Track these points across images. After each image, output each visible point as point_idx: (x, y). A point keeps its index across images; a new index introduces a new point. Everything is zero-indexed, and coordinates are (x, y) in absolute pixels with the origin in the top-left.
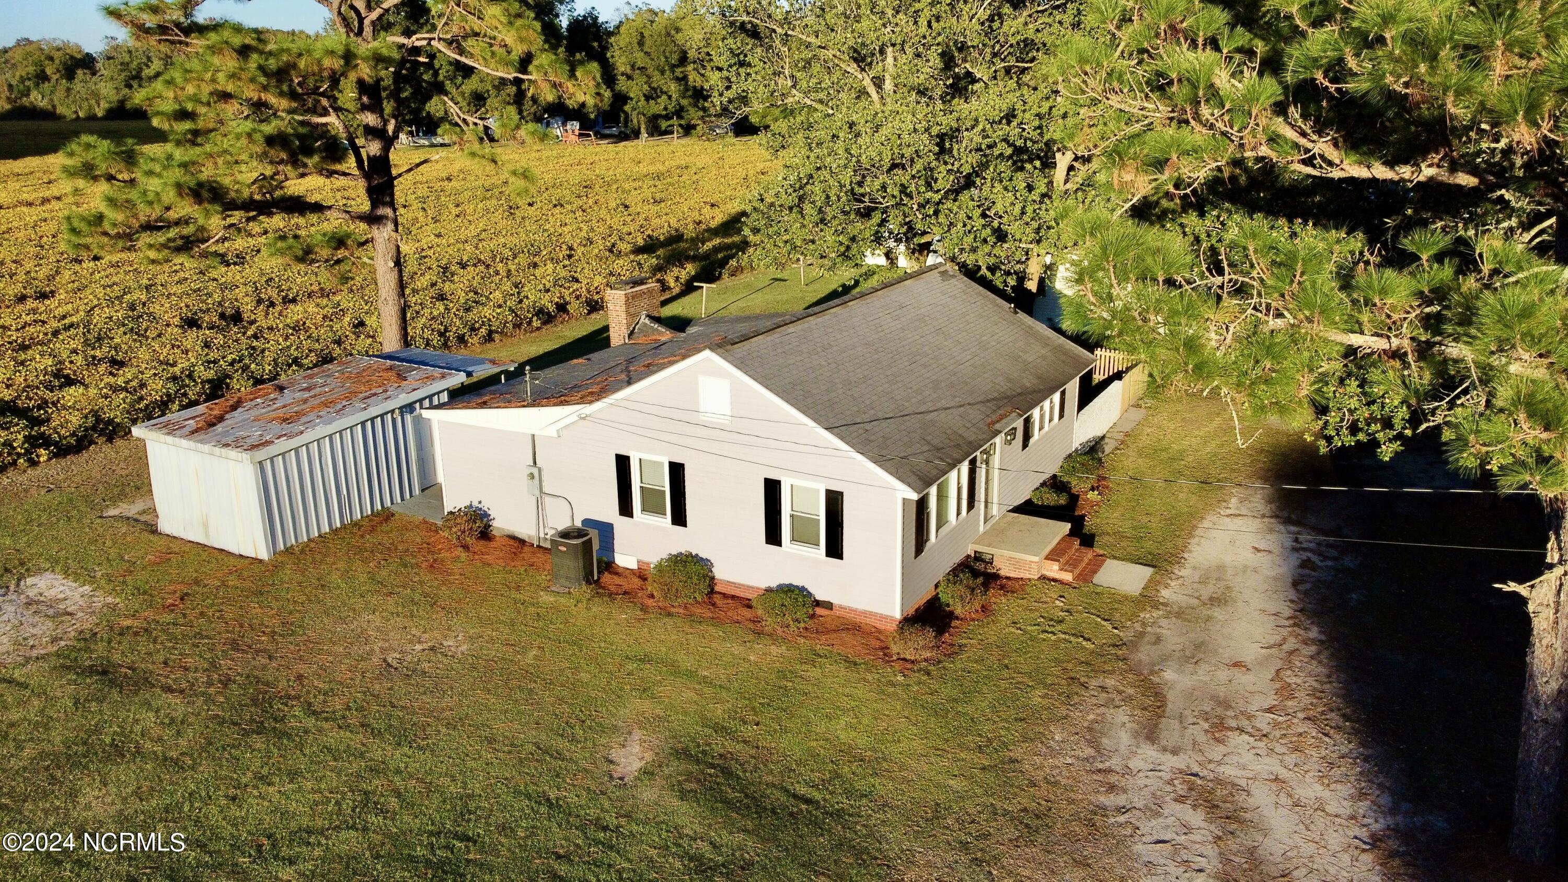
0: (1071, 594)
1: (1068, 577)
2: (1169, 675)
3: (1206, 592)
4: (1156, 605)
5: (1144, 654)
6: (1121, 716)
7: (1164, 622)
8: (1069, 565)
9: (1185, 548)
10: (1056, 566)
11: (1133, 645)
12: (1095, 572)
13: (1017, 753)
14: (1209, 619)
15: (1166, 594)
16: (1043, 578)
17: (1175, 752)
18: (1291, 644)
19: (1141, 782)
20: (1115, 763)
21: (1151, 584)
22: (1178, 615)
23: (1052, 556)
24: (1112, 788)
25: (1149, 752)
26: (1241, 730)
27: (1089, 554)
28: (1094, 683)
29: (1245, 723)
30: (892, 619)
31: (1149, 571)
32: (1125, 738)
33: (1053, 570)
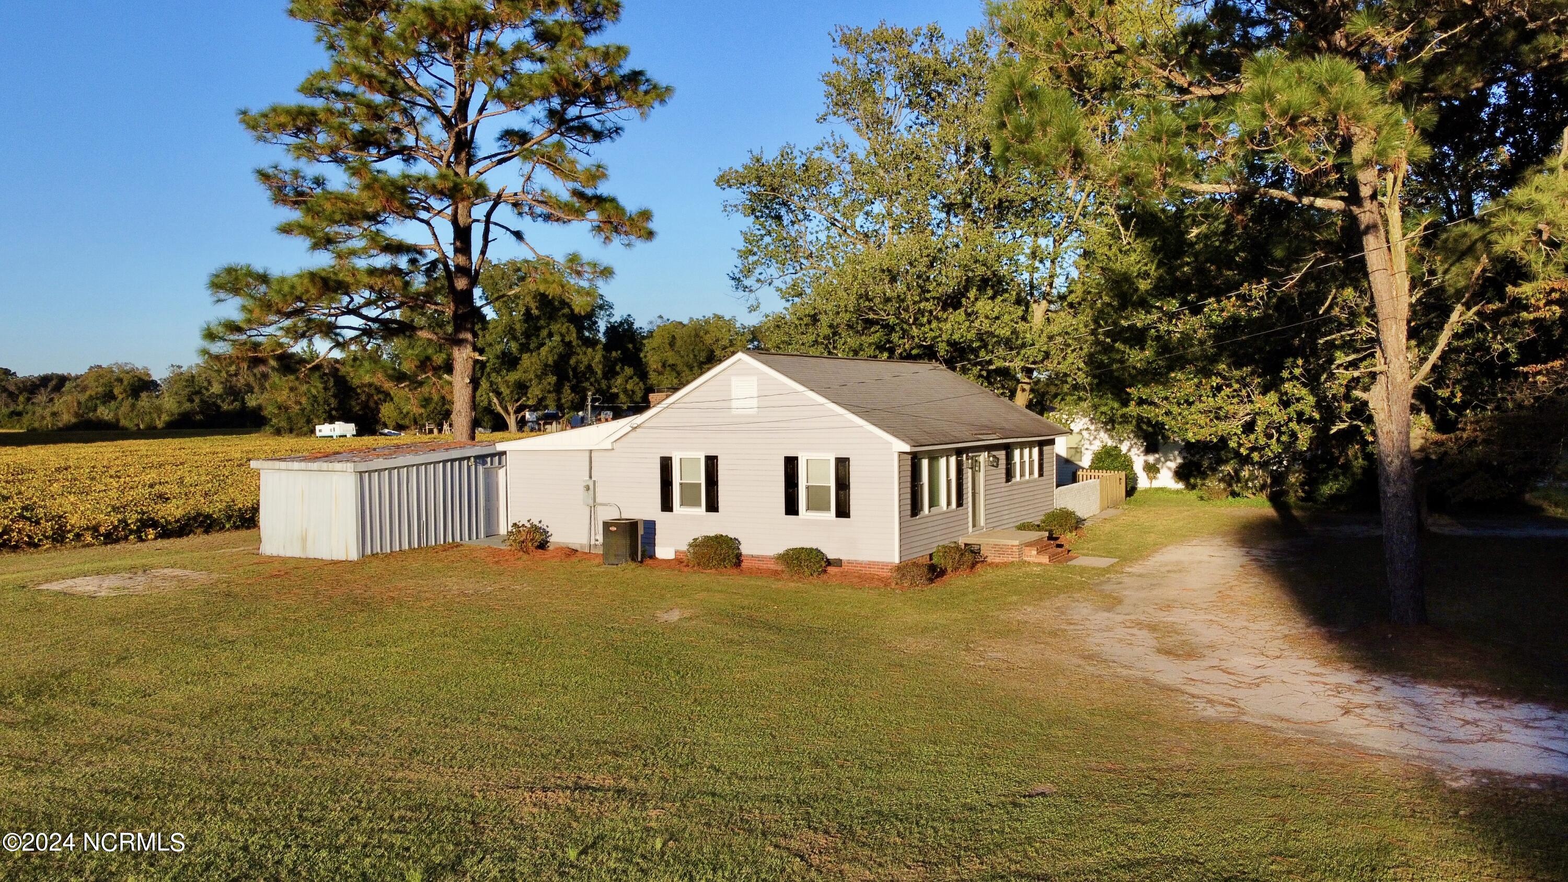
1: (1044, 560)
2: (1127, 593)
4: (1120, 572)
5: (1107, 587)
6: (1085, 604)
7: (1126, 578)
10: (1034, 552)
11: (1098, 584)
12: (1069, 560)
14: (1165, 577)
15: (1129, 569)
16: (1024, 561)
17: (1127, 615)
18: (1234, 583)
19: (1096, 622)
20: (1076, 617)
21: (1118, 565)
23: (1031, 544)
25: (1106, 615)
26: (1184, 608)
28: (1062, 595)
29: (1188, 606)
30: (892, 565)
31: (1116, 560)
32: (1086, 611)
33: (1032, 555)
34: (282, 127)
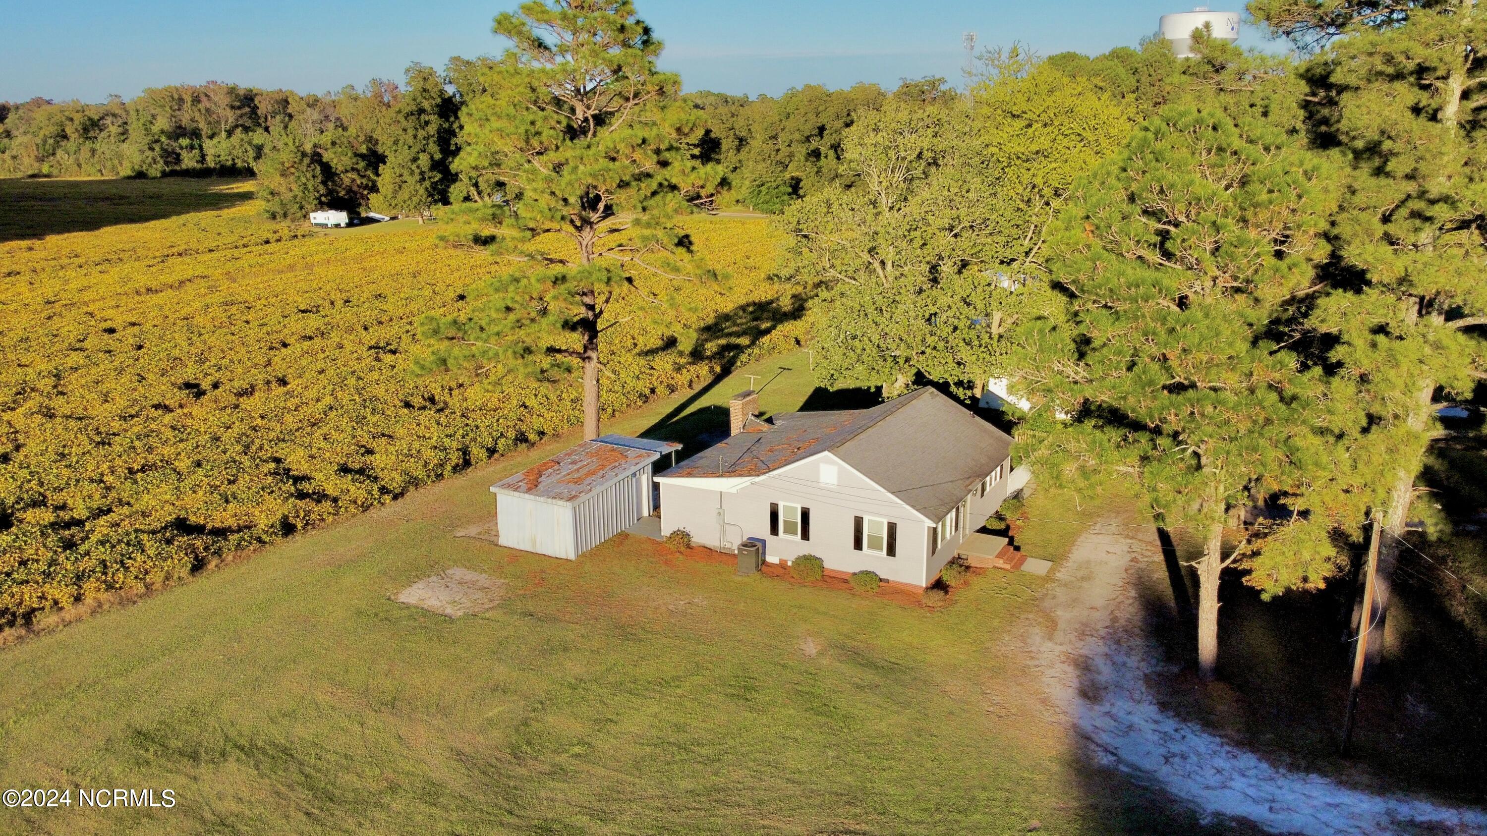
0: (1009, 575)
1: (1008, 567)
2: (1059, 613)
3: (1080, 574)
4: (1054, 580)
5: (1047, 603)
6: (1036, 630)
7: (1057, 589)
8: (1009, 560)
9: (1069, 552)
10: (1001, 561)
11: (1042, 599)
12: (1022, 564)
13: (988, 645)
14: (1080, 587)
15: (1058, 575)
16: (995, 567)
17: (1061, 644)
18: (1121, 598)
19: (1045, 656)
20: (1033, 649)
21: (1052, 570)
22: (1065, 585)
23: (999, 556)
24: (1032, 658)
25: (1049, 645)
26: (1092, 636)
27: (1018, 555)
28: (1022, 616)
29: (1094, 633)
30: (921, 587)
31: (1050, 563)
32: (1038, 639)
33: (1000, 563)
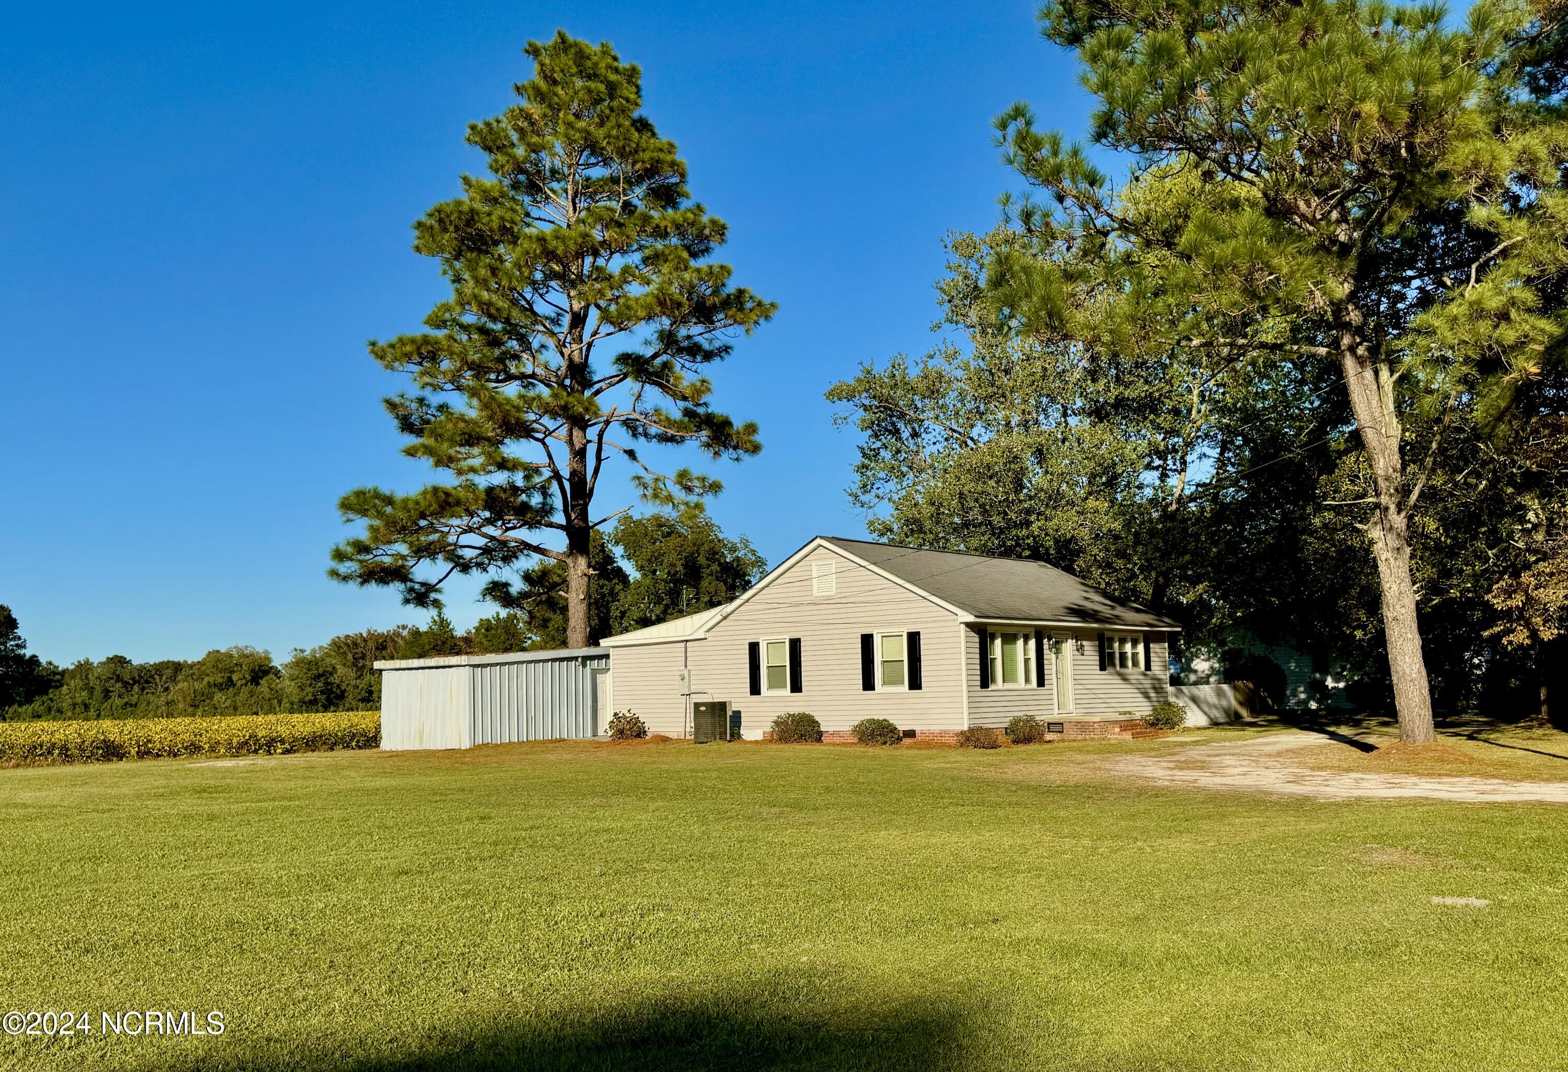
1: (1127, 736)
6: (1136, 755)
32: (1132, 757)
33: (1115, 732)
34: (408, 357)
